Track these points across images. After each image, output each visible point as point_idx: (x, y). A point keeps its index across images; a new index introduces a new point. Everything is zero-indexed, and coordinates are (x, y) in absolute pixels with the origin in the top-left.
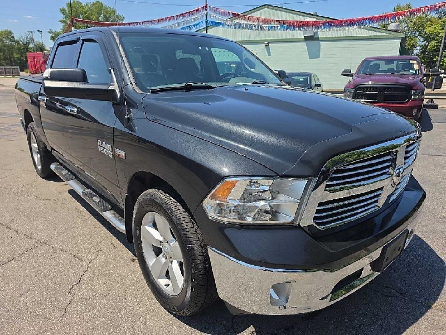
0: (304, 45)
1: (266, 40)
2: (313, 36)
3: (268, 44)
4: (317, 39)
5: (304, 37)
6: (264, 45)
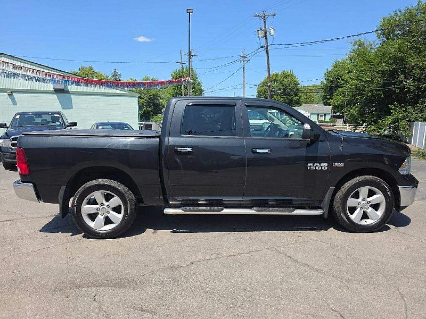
0: (55, 97)
1: (9, 90)
2: (63, 89)
3: (11, 93)
4: (68, 92)
5: (53, 90)
6: (6, 94)
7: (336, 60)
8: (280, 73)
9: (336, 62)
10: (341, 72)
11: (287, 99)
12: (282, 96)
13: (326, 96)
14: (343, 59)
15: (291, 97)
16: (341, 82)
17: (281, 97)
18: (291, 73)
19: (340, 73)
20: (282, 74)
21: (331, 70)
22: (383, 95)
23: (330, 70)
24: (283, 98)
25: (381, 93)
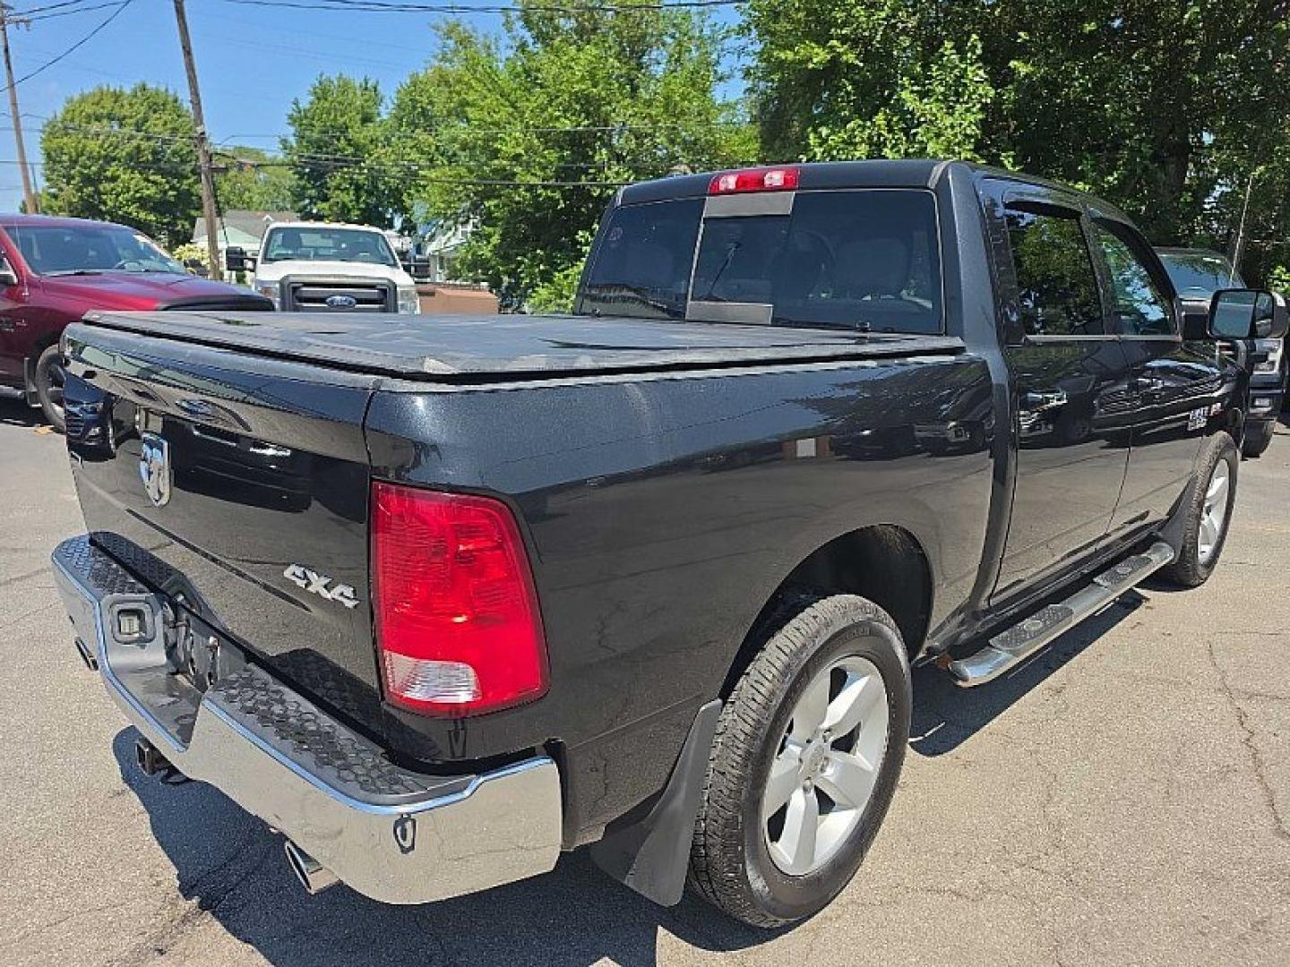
7: (321, 75)
8: (128, 91)
9: (320, 83)
10: (342, 116)
11: (172, 188)
12: (151, 178)
13: (304, 188)
14: (341, 75)
15: (185, 182)
16: (344, 149)
17: (147, 180)
18: (170, 99)
19: (341, 120)
20: (135, 96)
21: (308, 106)
22: (561, 202)
23: (304, 105)
24: (154, 183)
25: (557, 195)
